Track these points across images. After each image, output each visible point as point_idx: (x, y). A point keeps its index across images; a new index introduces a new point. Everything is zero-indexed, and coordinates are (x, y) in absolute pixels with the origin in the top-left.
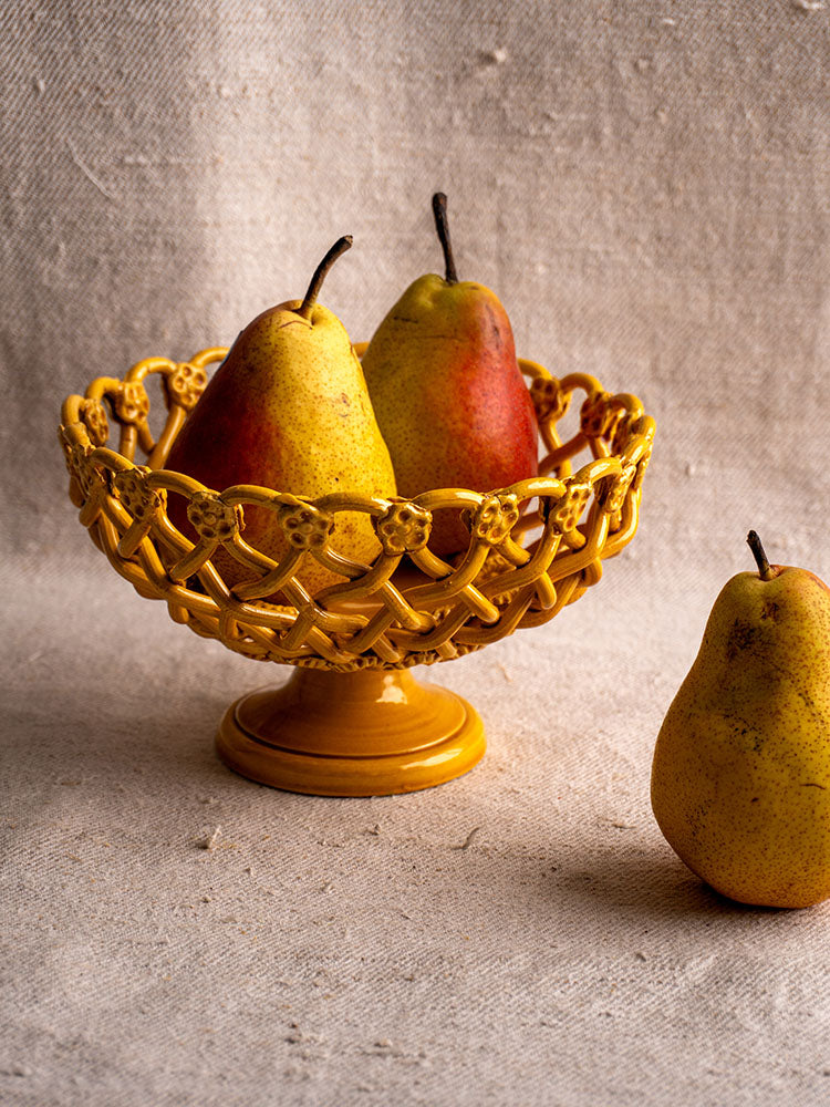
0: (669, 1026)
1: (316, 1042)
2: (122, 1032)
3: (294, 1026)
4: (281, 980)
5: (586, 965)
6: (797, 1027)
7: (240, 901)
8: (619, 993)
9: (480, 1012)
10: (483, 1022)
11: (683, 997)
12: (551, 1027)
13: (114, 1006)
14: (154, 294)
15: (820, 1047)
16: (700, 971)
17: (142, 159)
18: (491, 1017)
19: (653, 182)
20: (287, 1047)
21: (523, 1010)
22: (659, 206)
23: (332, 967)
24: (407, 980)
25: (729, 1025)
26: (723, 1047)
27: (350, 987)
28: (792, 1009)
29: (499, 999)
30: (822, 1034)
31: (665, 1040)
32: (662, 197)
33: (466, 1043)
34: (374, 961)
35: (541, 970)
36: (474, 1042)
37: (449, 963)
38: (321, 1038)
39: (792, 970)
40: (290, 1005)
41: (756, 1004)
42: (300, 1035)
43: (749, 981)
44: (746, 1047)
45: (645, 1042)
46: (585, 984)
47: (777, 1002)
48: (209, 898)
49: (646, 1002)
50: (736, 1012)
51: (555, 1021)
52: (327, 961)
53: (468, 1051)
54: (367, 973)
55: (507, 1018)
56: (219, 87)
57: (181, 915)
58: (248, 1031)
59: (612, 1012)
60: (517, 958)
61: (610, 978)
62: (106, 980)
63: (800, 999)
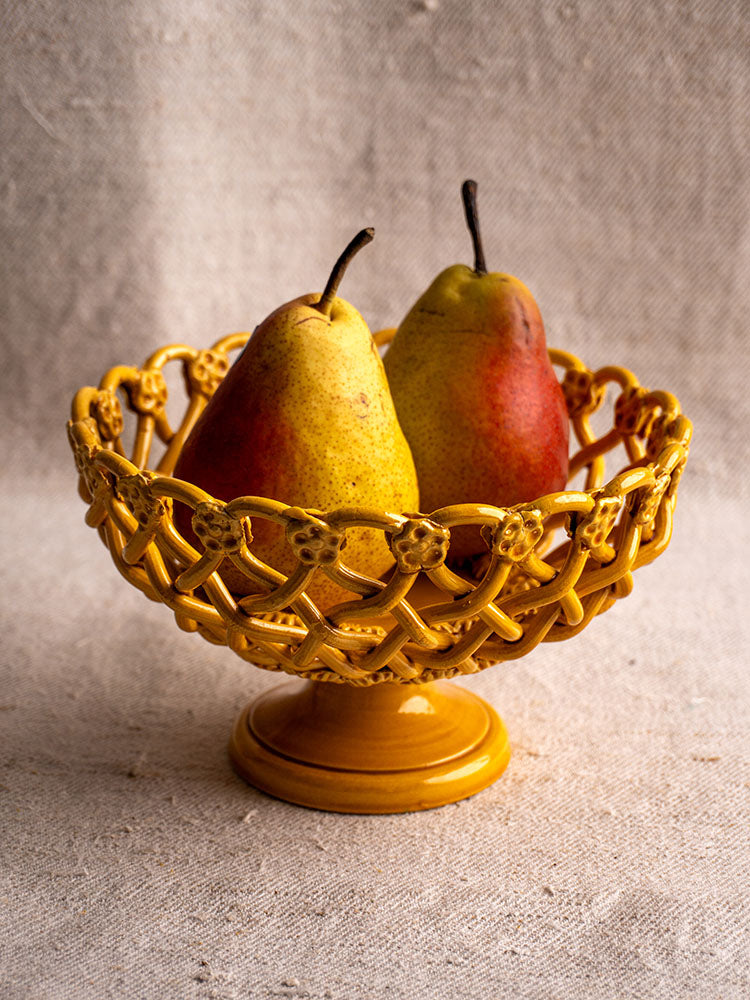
0: (573, 964)
1: (224, 980)
2: (34, 969)
3: (204, 964)
4: (195, 914)
5: (494, 900)
6: (700, 968)
7: (160, 831)
8: (525, 930)
9: (387, 949)
10: (390, 960)
11: (588, 934)
12: (457, 965)
13: (28, 942)
14: (100, 231)
15: (721, 988)
16: (606, 906)
17: (88, 102)
18: (398, 955)
19: (577, 124)
20: (195, 986)
21: (430, 948)
22: (582, 147)
23: (244, 901)
24: (318, 915)
25: (631, 965)
26: (626, 988)
27: (262, 923)
28: (694, 948)
29: (407, 935)
30: (723, 975)
31: (568, 980)
32: (586, 138)
33: (372, 982)
34: (287, 894)
35: (450, 904)
36: (380, 981)
37: (361, 897)
38: (229, 977)
39: (696, 907)
40: (202, 941)
41: (659, 943)
42: (209, 974)
43: (653, 918)
44: (648, 988)
45: (548, 982)
46: (493, 920)
47: (680, 940)
48: (130, 828)
49: (552, 939)
50: (639, 950)
51: (460, 960)
52: (241, 895)
53: (374, 992)
54: (279, 908)
55: (414, 956)
56: (161, 34)
57: (102, 845)
58: (158, 969)
59: (518, 950)
60: (427, 891)
61: (517, 914)
62: (22, 915)
63: (703, 937)
